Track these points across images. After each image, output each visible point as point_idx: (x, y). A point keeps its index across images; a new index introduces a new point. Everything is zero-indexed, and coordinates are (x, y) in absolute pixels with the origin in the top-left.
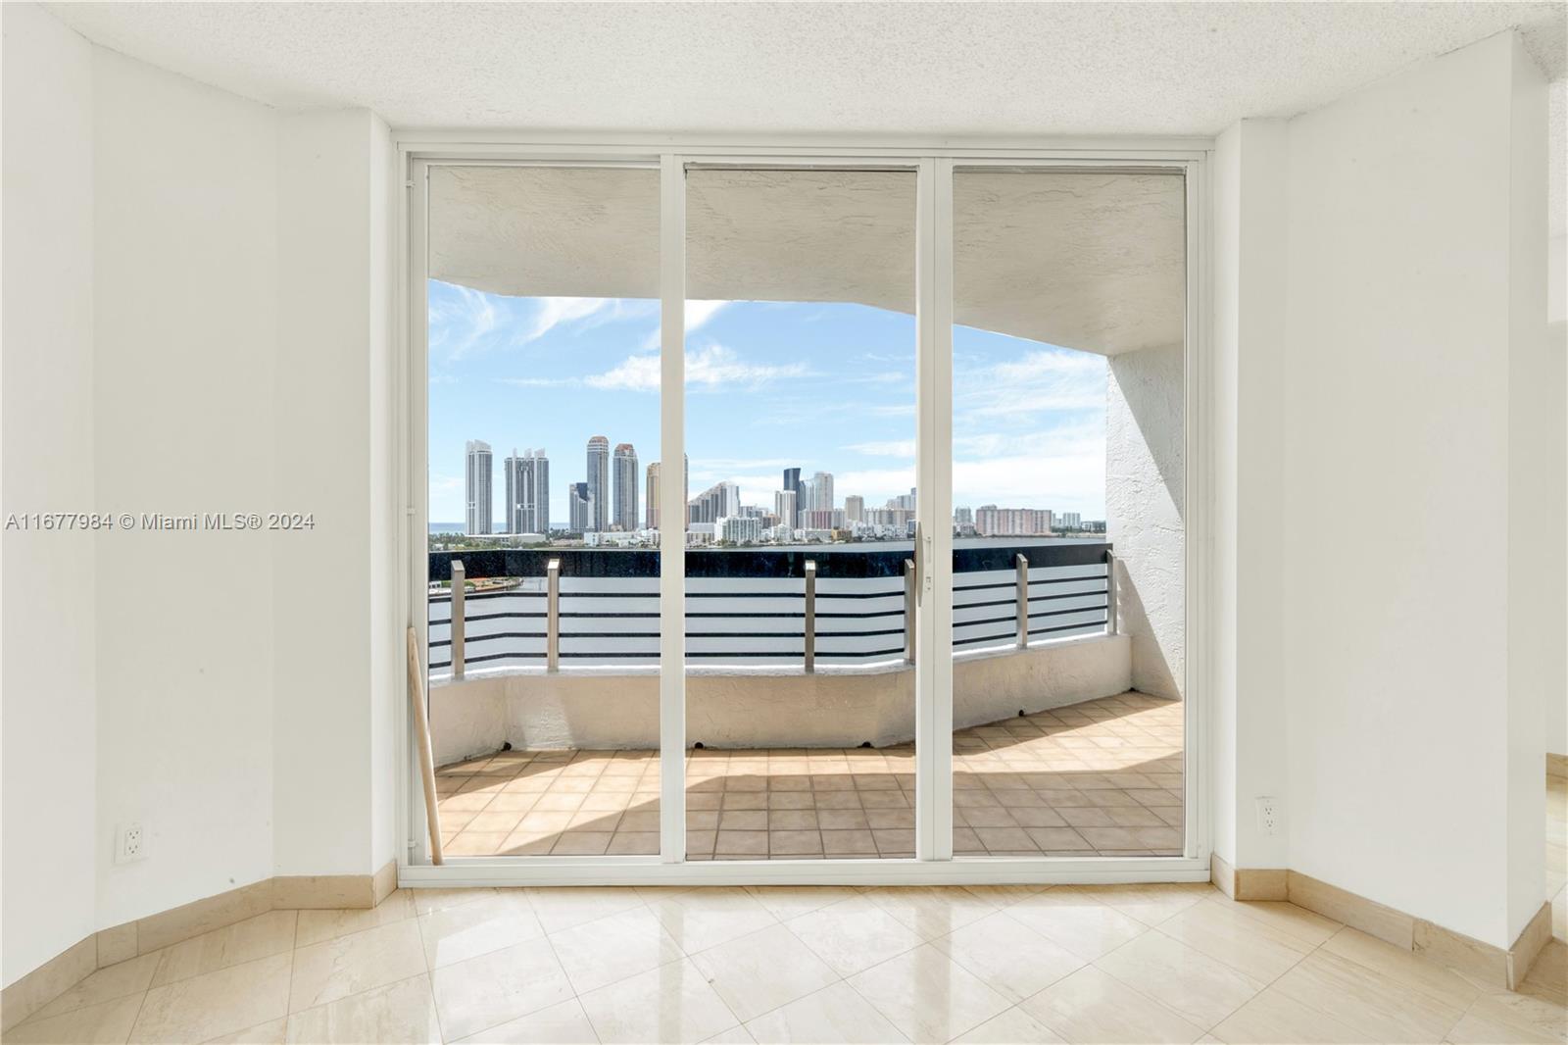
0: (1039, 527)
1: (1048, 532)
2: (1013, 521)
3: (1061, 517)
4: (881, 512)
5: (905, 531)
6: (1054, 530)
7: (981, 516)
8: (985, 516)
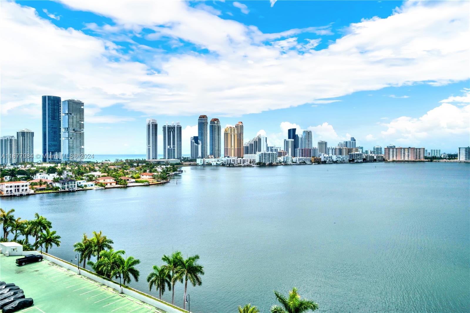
0: (418, 156)
1: (422, 159)
2: (404, 153)
3: (430, 152)
4: (335, 149)
5: (348, 159)
6: (426, 158)
7: (387, 151)
8: (389, 151)
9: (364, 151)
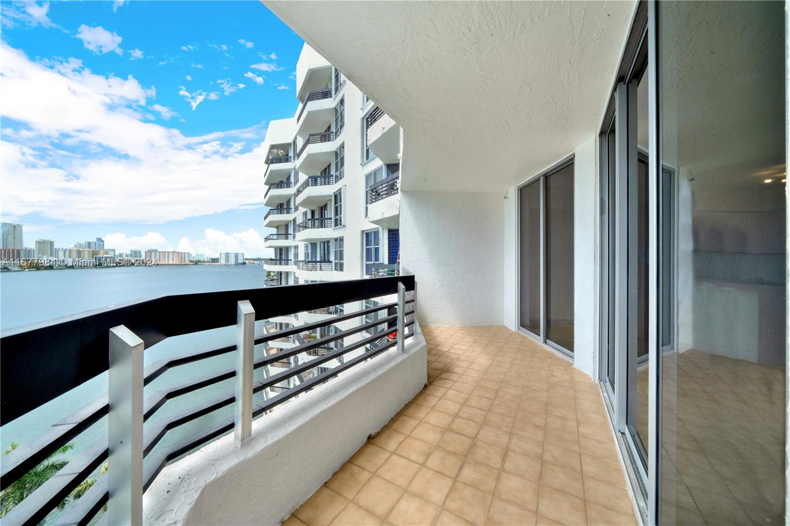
1: (187, 262)
2: (168, 257)
3: (195, 256)
6: (191, 261)
7: (148, 254)
8: (151, 254)
9: (117, 254)
